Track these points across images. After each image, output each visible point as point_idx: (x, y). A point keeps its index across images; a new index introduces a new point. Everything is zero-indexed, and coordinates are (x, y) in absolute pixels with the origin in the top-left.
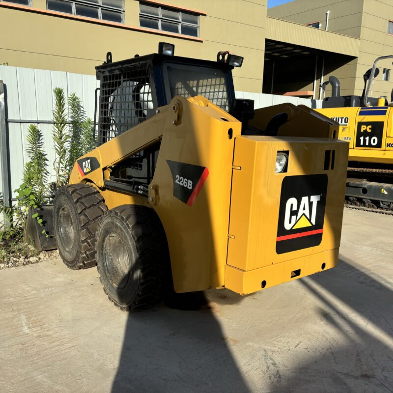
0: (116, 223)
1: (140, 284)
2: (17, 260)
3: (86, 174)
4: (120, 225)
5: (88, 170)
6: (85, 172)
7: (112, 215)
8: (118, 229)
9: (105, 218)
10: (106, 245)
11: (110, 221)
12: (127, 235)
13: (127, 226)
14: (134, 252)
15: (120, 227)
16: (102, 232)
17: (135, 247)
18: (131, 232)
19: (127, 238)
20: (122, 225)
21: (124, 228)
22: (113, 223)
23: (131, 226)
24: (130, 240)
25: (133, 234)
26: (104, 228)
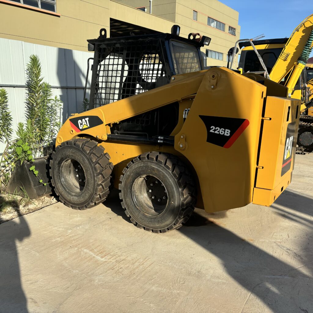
0: (151, 167)
1: (181, 210)
4: (157, 168)
5: (85, 127)
6: (81, 128)
7: (144, 161)
8: (154, 171)
9: (134, 164)
10: (134, 184)
11: (142, 165)
12: (166, 174)
13: (165, 168)
14: (175, 187)
15: (157, 169)
16: (132, 174)
17: (177, 183)
18: (170, 172)
19: (166, 177)
20: (159, 167)
21: (162, 170)
22: (147, 167)
23: (171, 167)
24: (170, 178)
25: (174, 173)
26: (135, 171)
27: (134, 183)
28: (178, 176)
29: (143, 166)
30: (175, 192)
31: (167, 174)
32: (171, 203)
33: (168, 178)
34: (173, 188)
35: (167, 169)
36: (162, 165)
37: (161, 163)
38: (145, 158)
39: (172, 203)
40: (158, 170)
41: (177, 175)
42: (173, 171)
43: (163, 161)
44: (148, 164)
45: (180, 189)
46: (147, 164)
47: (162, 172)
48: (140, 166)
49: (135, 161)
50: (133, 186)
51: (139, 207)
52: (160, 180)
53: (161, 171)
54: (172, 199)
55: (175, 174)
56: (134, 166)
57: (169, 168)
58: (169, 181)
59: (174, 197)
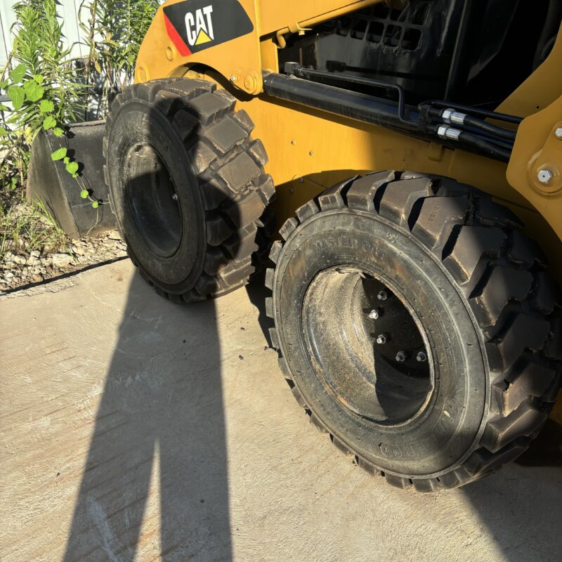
0: (383, 246)
1: (478, 451)
2: (23, 261)
3: (195, 49)
4: (406, 257)
5: (203, 39)
6: (192, 42)
7: (360, 213)
8: (392, 266)
9: (321, 215)
10: (315, 288)
11: (348, 229)
12: (441, 296)
13: (444, 268)
14: (471, 360)
15: (405, 261)
16: (309, 252)
17: (483, 347)
18: (464, 293)
19: (440, 306)
20: (416, 258)
21: (427, 271)
22: (366, 241)
23: (469, 272)
24: (456, 315)
25: (481, 302)
26: (318, 244)
27: (314, 284)
28: (493, 322)
29: (353, 233)
30: (468, 380)
31: (447, 296)
32: (440, 411)
33: (446, 314)
34: (461, 362)
35: (451, 277)
36: (430, 252)
37: (429, 241)
38: (364, 202)
39: (446, 413)
40: (408, 267)
41: (491, 316)
42: (476, 292)
43: (438, 238)
44: (373, 232)
45: (493, 377)
46: (369, 230)
47: (426, 283)
48: (342, 233)
49: (326, 206)
50: (309, 291)
51: (321, 366)
52: (412, 311)
53: (419, 277)
54: (446, 402)
55: (484, 310)
56: (318, 223)
57: (459, 275)
58: (451, 330)
59: (458, 398)
